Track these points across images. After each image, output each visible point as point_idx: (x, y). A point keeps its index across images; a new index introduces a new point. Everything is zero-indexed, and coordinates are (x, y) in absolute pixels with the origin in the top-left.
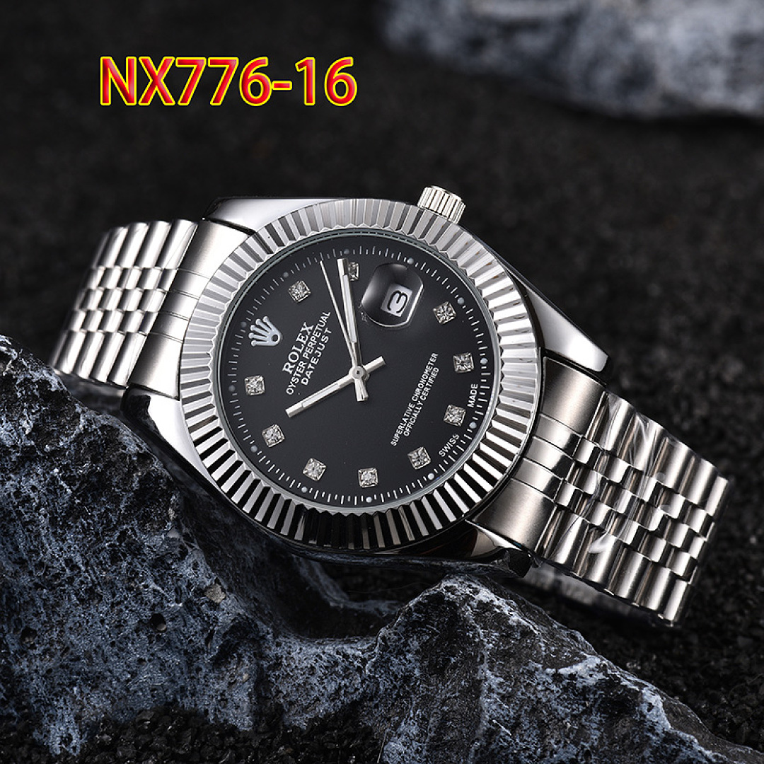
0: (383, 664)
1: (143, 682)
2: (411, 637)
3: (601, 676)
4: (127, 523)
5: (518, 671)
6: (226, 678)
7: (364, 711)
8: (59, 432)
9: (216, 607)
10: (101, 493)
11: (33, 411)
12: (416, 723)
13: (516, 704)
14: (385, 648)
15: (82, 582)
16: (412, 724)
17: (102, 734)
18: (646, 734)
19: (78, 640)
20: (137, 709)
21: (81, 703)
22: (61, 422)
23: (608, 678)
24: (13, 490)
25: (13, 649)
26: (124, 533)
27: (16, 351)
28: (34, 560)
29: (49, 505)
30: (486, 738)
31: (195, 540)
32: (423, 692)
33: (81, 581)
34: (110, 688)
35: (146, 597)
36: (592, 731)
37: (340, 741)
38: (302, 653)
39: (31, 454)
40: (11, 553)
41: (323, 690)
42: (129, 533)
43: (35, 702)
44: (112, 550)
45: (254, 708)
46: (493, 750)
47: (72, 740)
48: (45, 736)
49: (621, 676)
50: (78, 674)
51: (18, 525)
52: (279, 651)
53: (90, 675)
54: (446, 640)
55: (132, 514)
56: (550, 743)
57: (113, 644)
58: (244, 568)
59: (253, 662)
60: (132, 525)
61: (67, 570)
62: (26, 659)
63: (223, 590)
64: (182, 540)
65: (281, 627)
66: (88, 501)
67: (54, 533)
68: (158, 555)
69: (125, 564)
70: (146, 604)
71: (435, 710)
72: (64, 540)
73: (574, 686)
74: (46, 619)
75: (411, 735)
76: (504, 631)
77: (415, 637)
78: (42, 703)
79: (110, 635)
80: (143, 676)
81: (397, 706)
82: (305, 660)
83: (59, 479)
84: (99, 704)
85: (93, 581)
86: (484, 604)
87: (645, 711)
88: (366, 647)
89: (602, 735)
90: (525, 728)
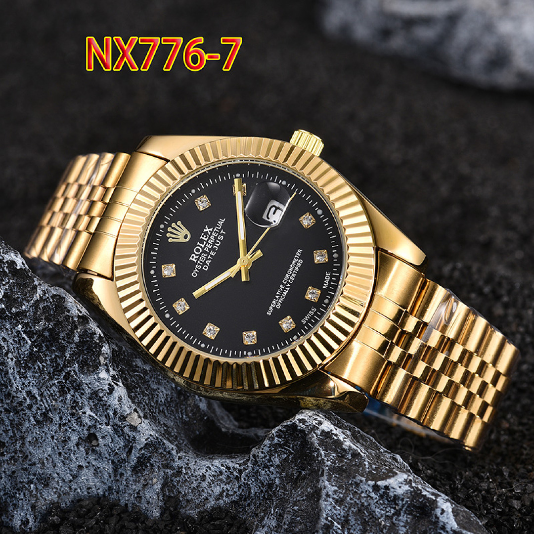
0: (254, 474)
1: (81, 482)
2: (273, 455)
3: (407, 487)
4: (71, 367)
5: (348, 482)
6: (141, 481)
7: (240, 508)
8: (22, 299)
9: (134, 429)
10: (52, 344)
11: (4, 283)
12: (275, 518)
13: (346, 506)
14: (255, 463)
16: (272, 518)
17: (53, 516)
18: (439, 531)
19: (34, 450)
21: (36, 496)
22: (23, 291)
23: (412, 490)
26: (68, 373)
28: (4, 392)
29: (15, 352)
30: (323, 531)
31: (120, 380)
32: (281, 495)
33: (38, 408)
34: (57, 486)
35: (84, 421)
36: (400, 527)
38: (196, 465)
39: (2, 314)
41: (211, 492)
42: (72, 373)
43: (4, 494)
44: (60, 386)
45: (160, 504)
47: (29, 522)
48: (10, 519)
49: (422, 488)
50: (34, 475)
52: (180, 463)
53: (42, 476)
54: (299, 458)
55: (73, 360)
57: (60, 454)
58: (157, 401)
59: (161, 470)
60: (74, 367)
61: (27, 399)
63: (140, 417)
64: (110, 379)
65: (183, 445)
66: (42, 350)
67: (19, 372)
68: (93, 390)
69: (69, 396)
71: (288, 509)
72: (25, 378)
73: (388, 495)
74: (12, 434)
75: (271, 526)
76: (339, 453)
77: (276, 455)
78: (9, 495)
79: (58, 447)
80: (81, 478)
81: (263, 505)
82: (198, 469)
83: (22, 333)
84: (48, 497)
85: (46, 408)
86: (326, 432)
87: (439, 514)
88: (242, 462)
89: (407, 531)
90: (351, 524)
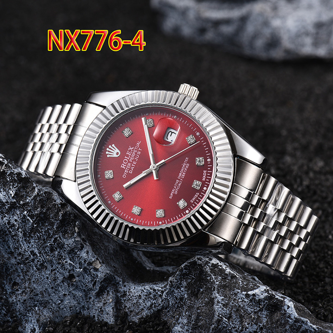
0: (171, 293)
1: (66, 304)
2: (183, 281)
3: (266, 294)
4: (57, 235)
5: (230, 293)
6: (102, 301)
7: (163, 314)
8: (26, 195)
9: (97, 270)
10: (45, 222)
11: (15, 186)
12: (186, 318)
13: (230, 308)
14: (171, 286)
15: (38, 261)
16: (184, 318)
17: (49, 327)
18: (287, 319)
19: (37, 286)
20: (63, 316)
21: (39, 314)
22: (27, 191)
23: (269, 295)
24: (7, 222)
25: (9, 291)
26: (56, 239)
27: (6, 160)
28: (17, 252)
29: (23, 228)
30: (217, 323)
31: (87, 241)
32: (189, 304)
34: (52, 307)
35: (66, 267)
36: (263, 318)
37: (153, 327)
38: (135, 290)
39: (15, 205)
40: (7, 249)
41: (145, 305)
42: (58, 239)
43: (19, 314)
44: (51, 247)
45: (115, 314)
46: (220, 328)
47: (36, 330)
48: (24, 329)
49: (275, 294)
50: (38, 301)
51: (9, 237)
52: (125, 289)
53: (43, 302)
54: (198, 281)
55: (59, 230)
56: (245, 324)
57: (52, 288)
58: (109, 253)
59: (114, 294)
60: (59, 235)
61: (31, 256)
62: (14, 296)
63: (100, 263)
64: (81, 241)
65: (126, 278)
66: (40, 225)
67: (25, 240)
68: (71, 248)
69: (57, 253)
70: (66, 270)
71: (194, 312)
72: (30, 243)
73: (255, 299)
74: (23, 278)
75: (184, 323)
76: (223, 276)
77: (185, 281)
78: (22, 315)
79: (51, 284)
80: (66, 302)
81: (178, 311)
82: (137, 292)
83: (27, 216)
84: (47, 314)
85: (43, 261)
86: (214, 265)
87: (286, 309)
88: (163, 286)
89: (267, 320)
90: (234, 318)
